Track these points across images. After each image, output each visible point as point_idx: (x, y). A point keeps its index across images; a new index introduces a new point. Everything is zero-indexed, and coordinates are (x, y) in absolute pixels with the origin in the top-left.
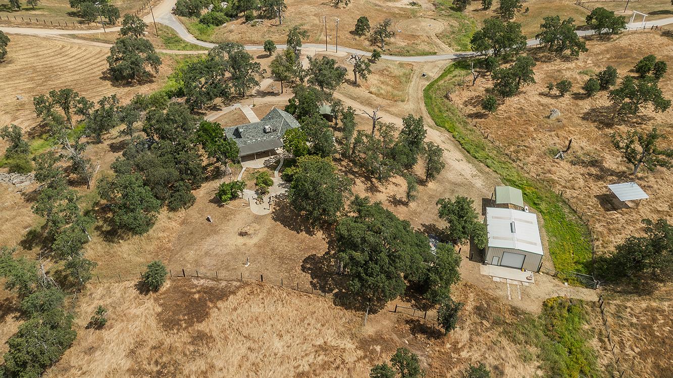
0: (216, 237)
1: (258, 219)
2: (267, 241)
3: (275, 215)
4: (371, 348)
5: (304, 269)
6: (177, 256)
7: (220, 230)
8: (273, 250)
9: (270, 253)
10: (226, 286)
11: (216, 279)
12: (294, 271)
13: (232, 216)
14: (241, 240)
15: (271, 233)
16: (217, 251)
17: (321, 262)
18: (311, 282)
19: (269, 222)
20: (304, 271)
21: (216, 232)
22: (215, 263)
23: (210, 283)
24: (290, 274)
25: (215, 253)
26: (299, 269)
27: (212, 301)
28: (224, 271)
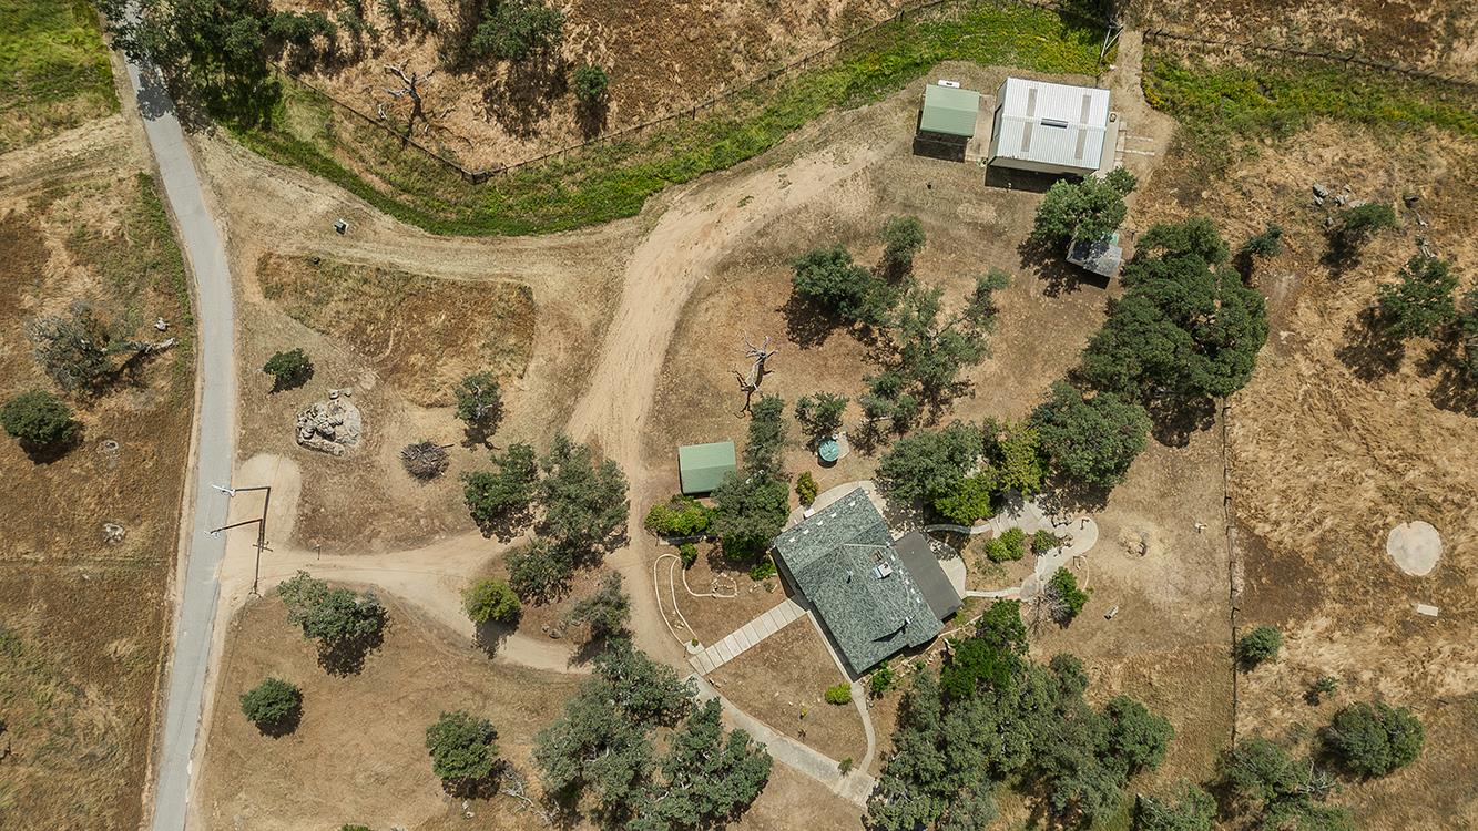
0: (1150, 588)
1: (1106, 534)
2: (1148, 509)
3: (1094, 506)
4: (1285, 343)
5: (1183, 444)
6: (1193, 634)
7: (1133, 589)
8: (1163, 496)
9: (1170, 499)
10: (1239, 545)
11: (1231, 564)
12: (1192, 458)
13: (1105, 577)
14: (1155, 549)
15: (1132, 505)
16: (1179, 579)
17: (1163, 422)
18: (1203, 430)
19: (1111, 514)
20: (1188, 443)
21: (1139, 592)
22: (1203, 574)
23: (1239, 569)
24: (1200, 462)
25: (1183, 580)
26: (1186, 451)
27: (1271, 556)
28: (1217, 556)
